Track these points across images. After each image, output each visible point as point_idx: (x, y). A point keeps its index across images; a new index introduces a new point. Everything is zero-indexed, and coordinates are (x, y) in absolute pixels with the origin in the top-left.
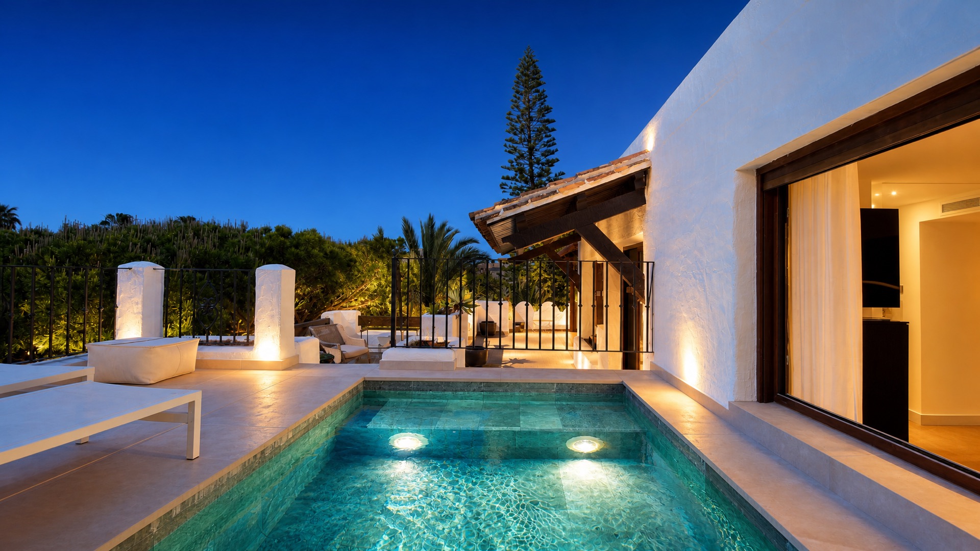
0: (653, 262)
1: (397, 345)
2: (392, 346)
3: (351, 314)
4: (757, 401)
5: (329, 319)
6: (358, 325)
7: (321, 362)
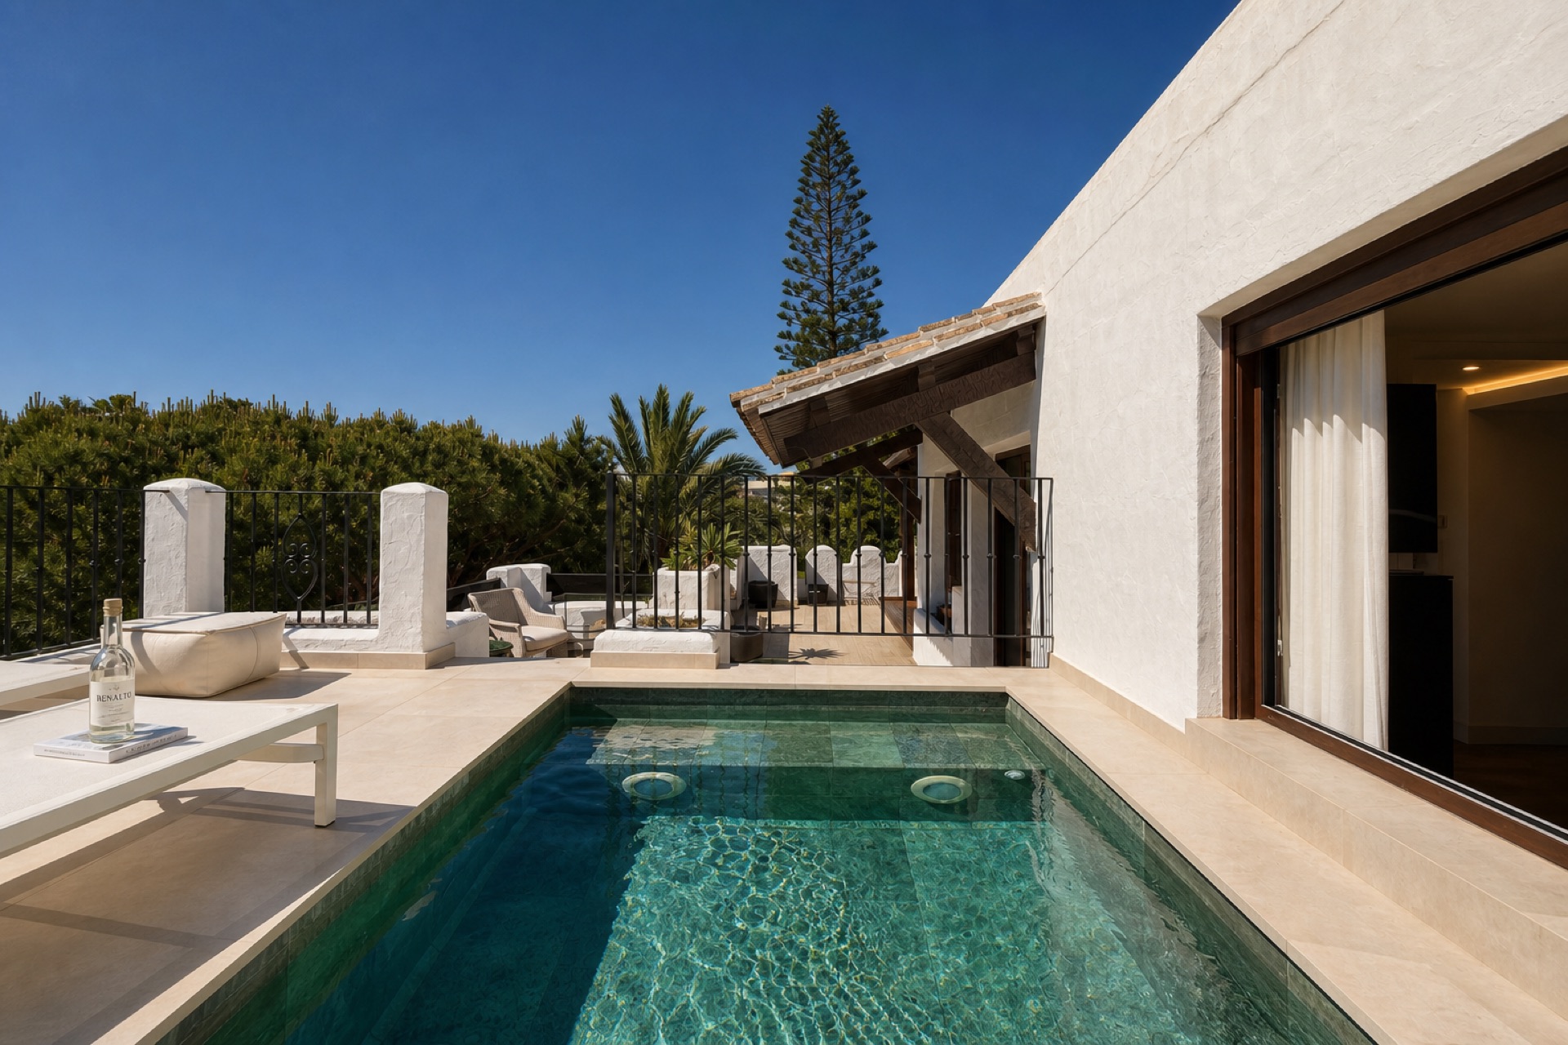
0: (1051, 479)
1: (617, 626)
2: (608, 628)
3: (535, 572)
4: (1224, 716)
5: (500, 579)
6: (547, 591)
7: (490, 656)
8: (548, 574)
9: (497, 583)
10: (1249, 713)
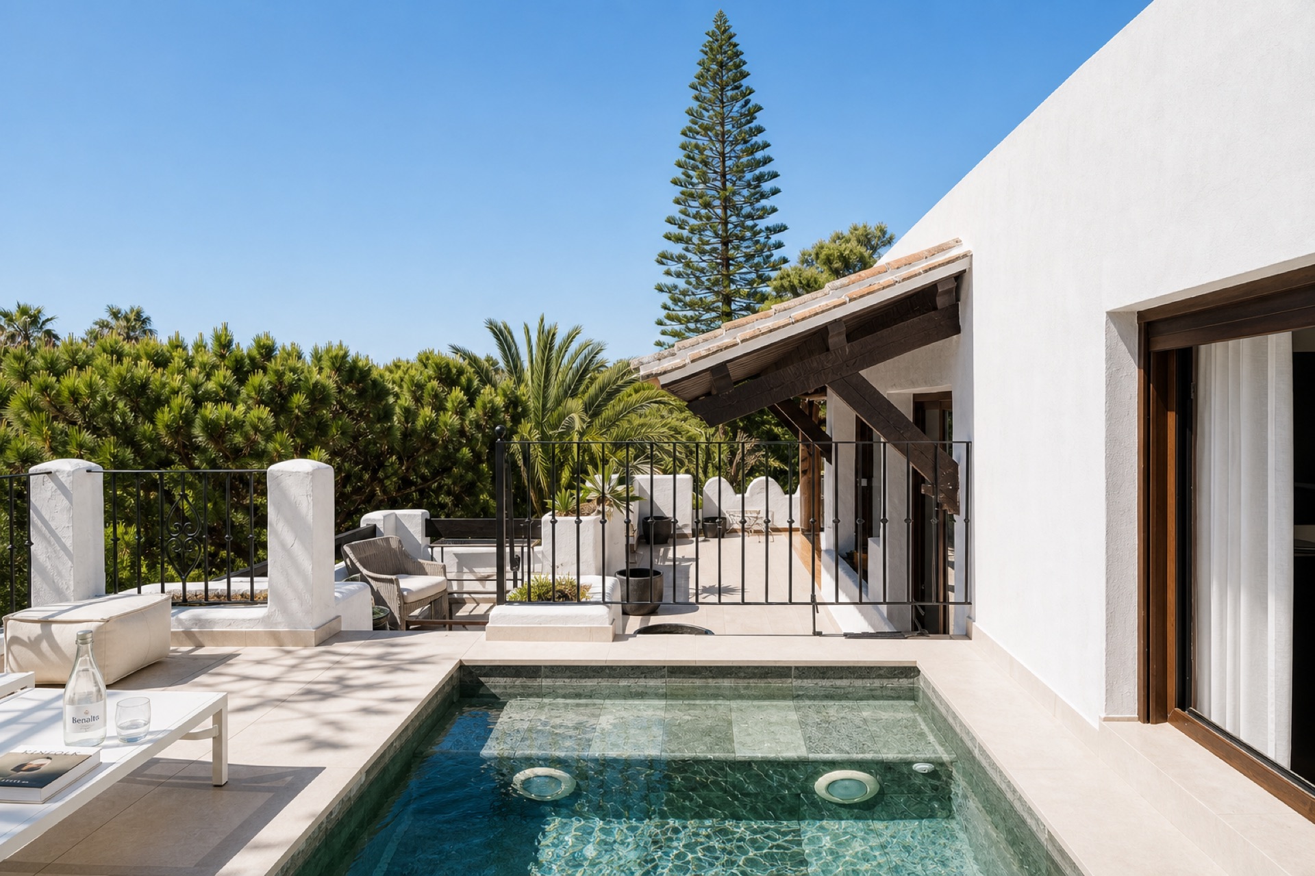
3: (413, 519)
4: (1139, 719)
5: (375, 526)
6: (426, 536)
7: (374, 629)
8: (426, 520)
9: (373, 531)
10: (1162, 717)
